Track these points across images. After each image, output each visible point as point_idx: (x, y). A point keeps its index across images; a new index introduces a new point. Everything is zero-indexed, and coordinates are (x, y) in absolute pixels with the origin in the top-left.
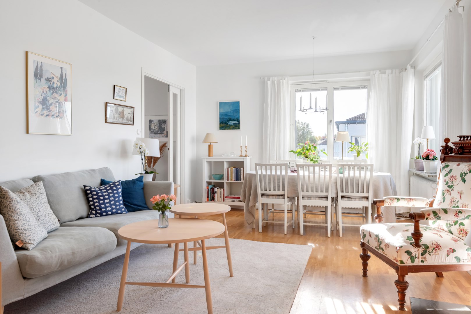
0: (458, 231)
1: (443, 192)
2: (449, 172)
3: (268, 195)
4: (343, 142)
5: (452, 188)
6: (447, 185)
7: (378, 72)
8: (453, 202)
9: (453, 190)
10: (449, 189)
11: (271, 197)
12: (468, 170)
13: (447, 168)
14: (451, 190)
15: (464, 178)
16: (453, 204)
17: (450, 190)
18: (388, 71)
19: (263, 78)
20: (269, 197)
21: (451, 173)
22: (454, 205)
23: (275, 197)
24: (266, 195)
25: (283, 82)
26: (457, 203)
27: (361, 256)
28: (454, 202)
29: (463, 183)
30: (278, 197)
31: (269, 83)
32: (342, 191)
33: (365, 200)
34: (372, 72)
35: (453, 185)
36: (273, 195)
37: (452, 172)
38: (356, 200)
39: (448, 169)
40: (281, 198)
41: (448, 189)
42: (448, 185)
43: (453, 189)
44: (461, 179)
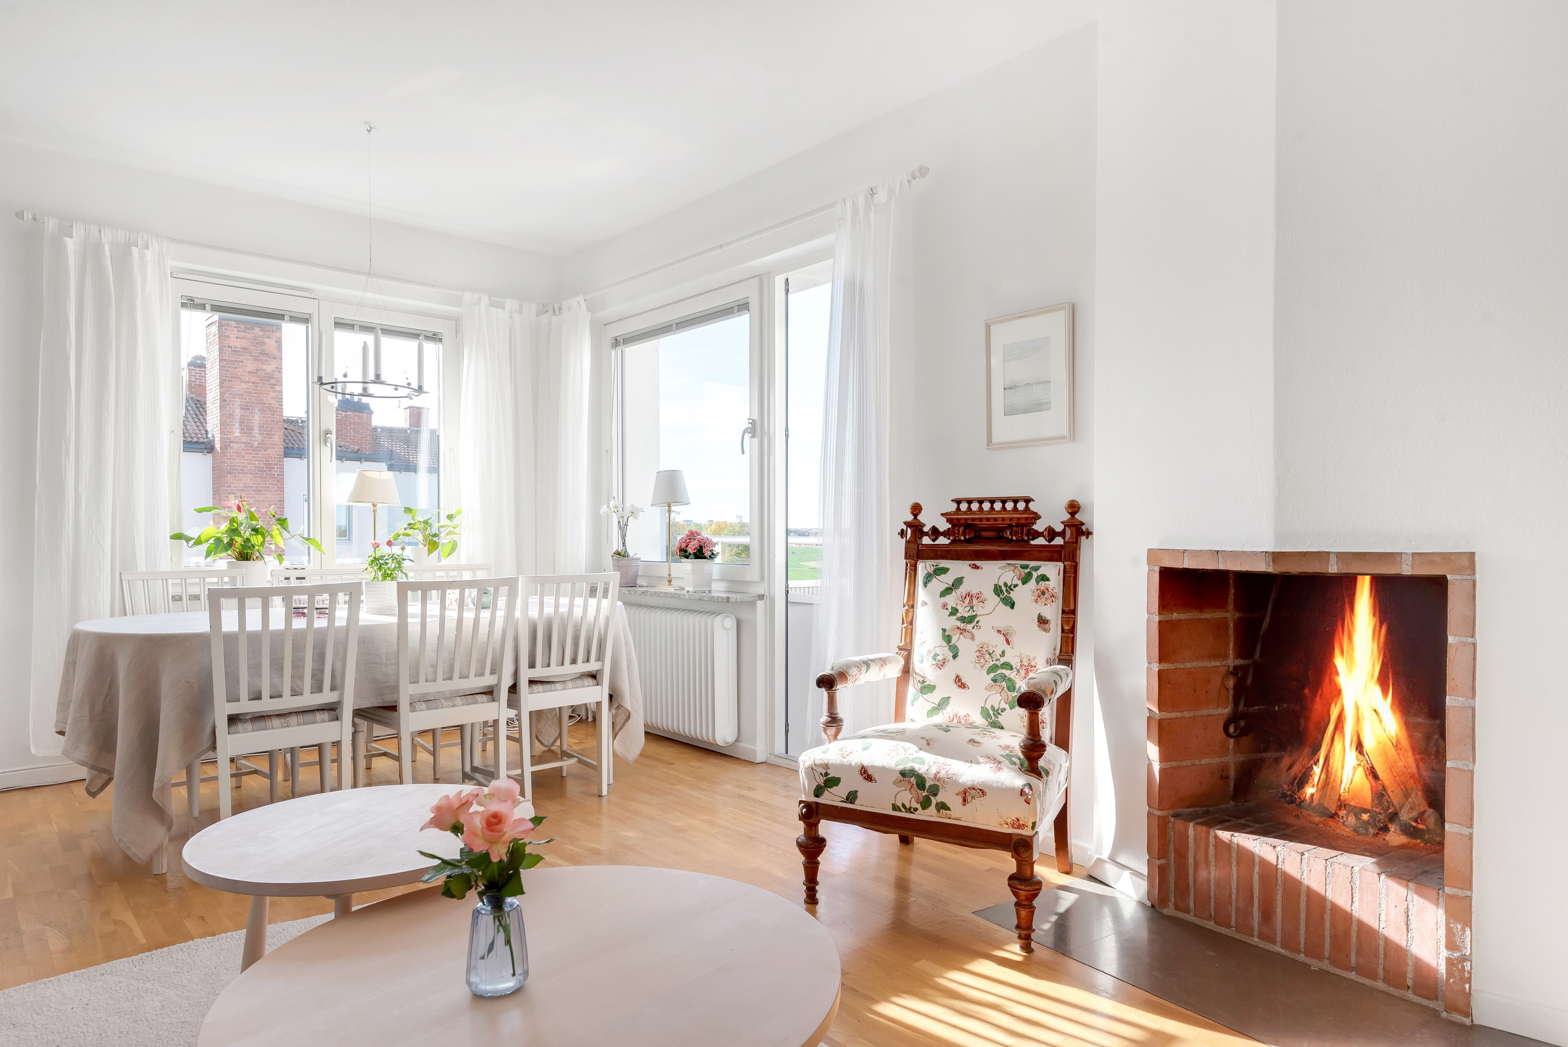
0: (1023, 722)
1: (944, 635)
2: (953, 585)
3: (260, 718)
4: (374, 505)
5: (975, 623)
6: (955, 617)
7: (485, 300)
8: (987, 657)
9: (977, 626)
10: (963, 624)
11: (276, 722)
12: (1015, 578)
13: (943, 575)
14: (973, 628)
15: (1010, 598)
16: (991, 660)
17: (969, 627)
18: (511, 304)
19: (34, 219)
20: (268, 723)
21: (961, 587)
22: (995, 662)
23: (293, 720)
24: (249, 717)
25: (142, 257)
26: (1003, 654)
27: (800, 845)
28: (990, 654)
29: (1008, 608)
30: (308, 717)
31: (71, 245)
32: (532, 665)
33: (591, 681)
34: (467, 296)
35: (975, 616)
36: (281, 715)
37: (963, 584)
38: (568, 687)
39: (947, 579)
40: (323, 721)
41: (962, 626)
42: (959, 615)
43: (980, 624)
44: (999, 599)
